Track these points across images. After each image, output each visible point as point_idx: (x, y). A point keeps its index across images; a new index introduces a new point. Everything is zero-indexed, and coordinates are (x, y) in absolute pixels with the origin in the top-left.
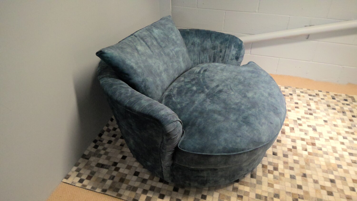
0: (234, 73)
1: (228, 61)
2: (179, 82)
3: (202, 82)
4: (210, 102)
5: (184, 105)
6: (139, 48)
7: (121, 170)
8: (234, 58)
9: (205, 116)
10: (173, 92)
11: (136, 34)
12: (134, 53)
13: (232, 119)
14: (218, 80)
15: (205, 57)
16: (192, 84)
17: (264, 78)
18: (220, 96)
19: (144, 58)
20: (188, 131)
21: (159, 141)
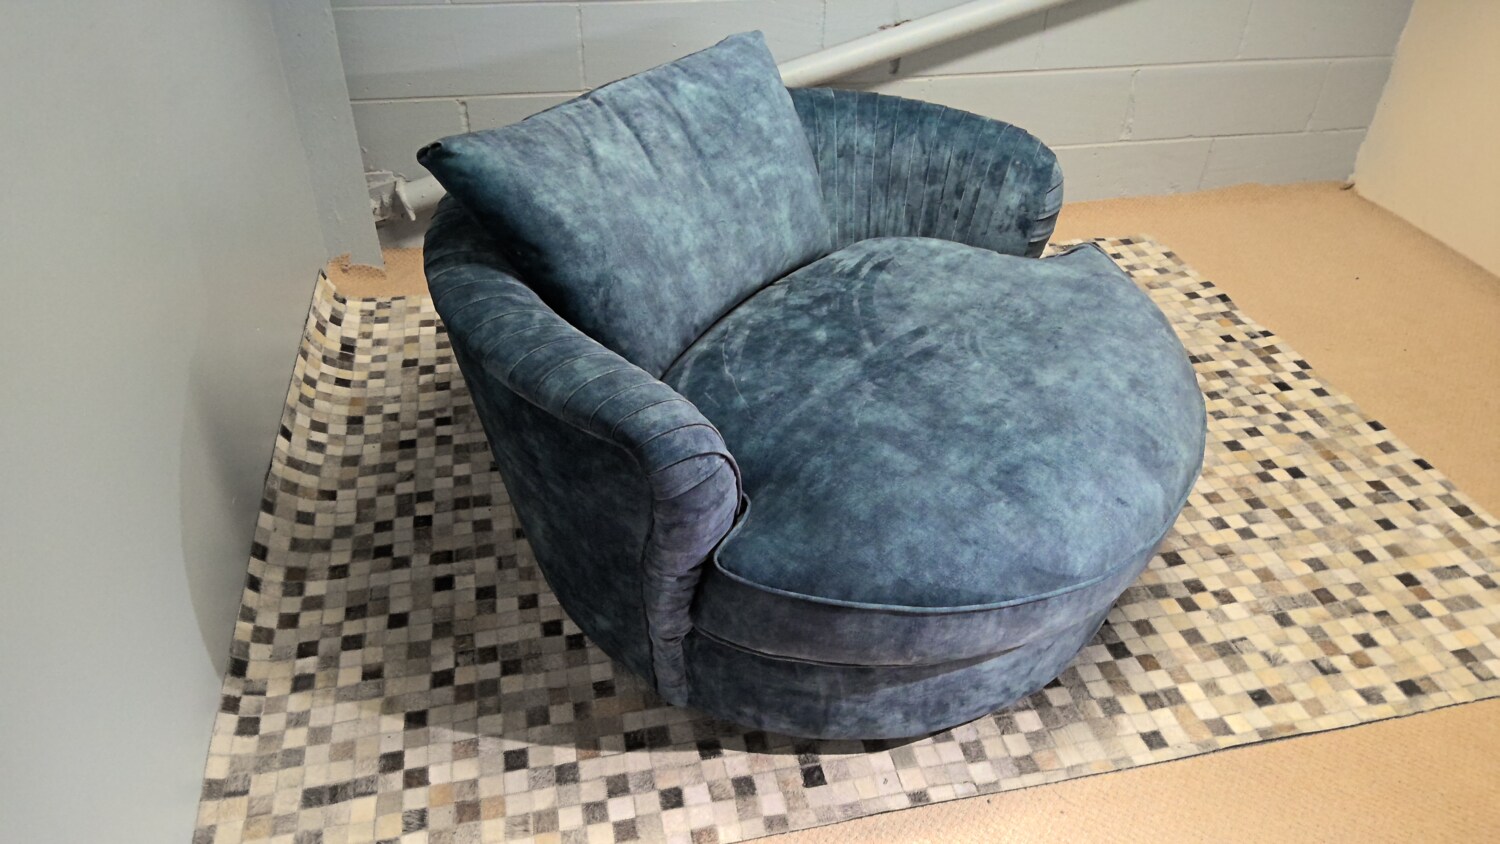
0: (999, 285)
1: (985, 233)
2: (765, 305)
3: (857, 311)
4: (874, 394)
5: (762, 397)
6: (602, 148)
7: (435, 776)
8: (1014, 222)
9: (841, 447)
10: (730, 344)
11: (601, 94)
12: (574, 167)
13: (952, 468)
14: (926, 308)
15: (891, 211)
16: (813, 317)
17: (1125, 316)
18: (923, 374)
19: (618, 192)
20: (763, 501)
21: (640, 530)
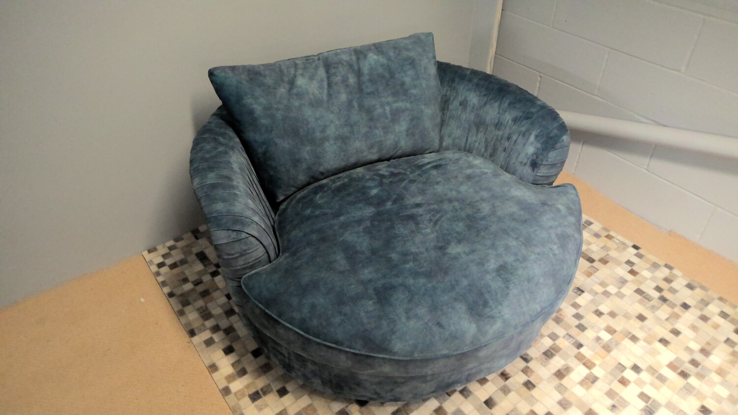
3: (402, 186)
4: (365, 228)
6: (301, 81)
7: (218, 279)
9: (322, 248)
12: (276, 89)
13: (362, 276)
14: (435, 194)
15: (478, 138)
16: (381, 182)
17: (535, 231)
18: (398, 226)
19: (297, 103)
